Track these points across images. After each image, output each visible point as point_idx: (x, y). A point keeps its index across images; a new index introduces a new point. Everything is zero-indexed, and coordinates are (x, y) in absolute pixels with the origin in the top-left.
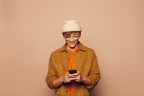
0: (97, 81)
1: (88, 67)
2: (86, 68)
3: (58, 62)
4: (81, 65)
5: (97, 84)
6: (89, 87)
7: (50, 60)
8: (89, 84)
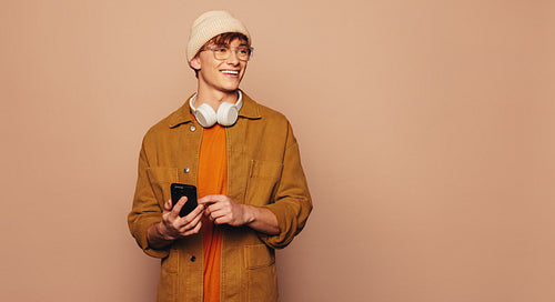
0: (301, 219)
1: (268, 170)
2: (262, 174)
3: (168, 162)
4: (246, 162)
5: (299, 229)
6: (273, 240)
7: (143, 154)
8: (272, 229)
